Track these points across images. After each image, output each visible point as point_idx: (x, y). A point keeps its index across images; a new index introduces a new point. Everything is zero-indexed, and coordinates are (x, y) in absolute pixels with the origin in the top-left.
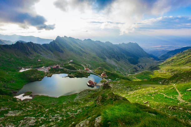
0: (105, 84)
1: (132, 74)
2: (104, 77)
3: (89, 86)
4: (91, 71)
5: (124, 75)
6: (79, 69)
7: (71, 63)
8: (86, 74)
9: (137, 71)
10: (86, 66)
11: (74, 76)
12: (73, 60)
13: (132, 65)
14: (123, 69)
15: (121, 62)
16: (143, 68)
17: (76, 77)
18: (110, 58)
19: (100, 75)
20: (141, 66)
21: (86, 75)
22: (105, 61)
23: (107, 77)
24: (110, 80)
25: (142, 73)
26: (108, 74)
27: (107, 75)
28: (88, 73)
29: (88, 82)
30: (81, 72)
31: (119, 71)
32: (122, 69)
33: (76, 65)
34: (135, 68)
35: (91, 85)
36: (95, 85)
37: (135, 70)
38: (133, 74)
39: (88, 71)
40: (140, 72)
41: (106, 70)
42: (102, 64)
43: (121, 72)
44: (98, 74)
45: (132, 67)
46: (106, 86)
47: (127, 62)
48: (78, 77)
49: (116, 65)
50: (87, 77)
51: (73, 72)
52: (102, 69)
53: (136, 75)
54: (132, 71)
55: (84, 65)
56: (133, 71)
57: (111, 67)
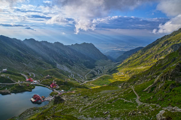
0: (56, 97)
1: (89, 80)
2: (55, 88)
3: (33, 102)
4: (35, 81)
5: (80, 82)
6: (17, 81)
7: (5, 72)
8: (28, 86)
9: (95, 76)
10: (29, 75)
11: (9, 92)
12: (8, 68)
13: (89, 69)
14: (79, 75)
15: (75, 67)
16: (101, 72)
17: (13, 93)
18: (61, 63)
19: (50, 86)
20: (98, 70)
21: (30, 87)
22: (54, 68)
23: (58, 87)
24: (63, 91)
25: (101, 78)
26: (59, 83)
27: (59, 85)
28: (33, 85)
29: (33, 97)
30: (21, 85)
31: (74, 78)
32: (77, 76)
33: (13, 76)
34: (93, 73)
35: (37, 101)
36: (42, 100)
37: (92, 75)
38: (91, 81)
39: (32, 82)
40: (98, 77)
41: (56, 79)
42: (51, 72)
43: (76, 80)
44: (47, 85)
45: (89, 72)
46: (58, 100)
47: (82, 66)
48: (16, 92)
49: (70, 71)
50: (31, 91)
51: (8, 87)
52: (51, 77)
53: (94, 81)
54: (89, 76)
55: (26, 74)
56: (91, 77)
57: (64, 74)
